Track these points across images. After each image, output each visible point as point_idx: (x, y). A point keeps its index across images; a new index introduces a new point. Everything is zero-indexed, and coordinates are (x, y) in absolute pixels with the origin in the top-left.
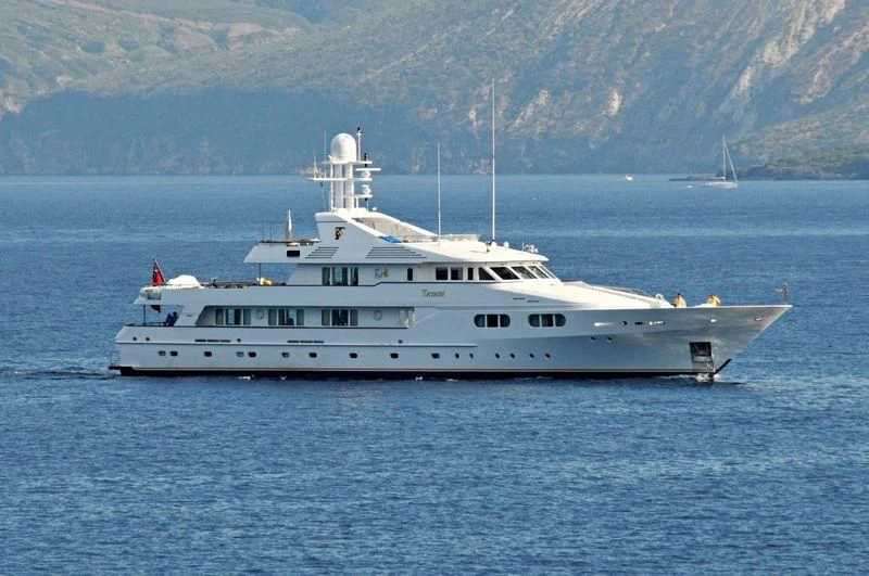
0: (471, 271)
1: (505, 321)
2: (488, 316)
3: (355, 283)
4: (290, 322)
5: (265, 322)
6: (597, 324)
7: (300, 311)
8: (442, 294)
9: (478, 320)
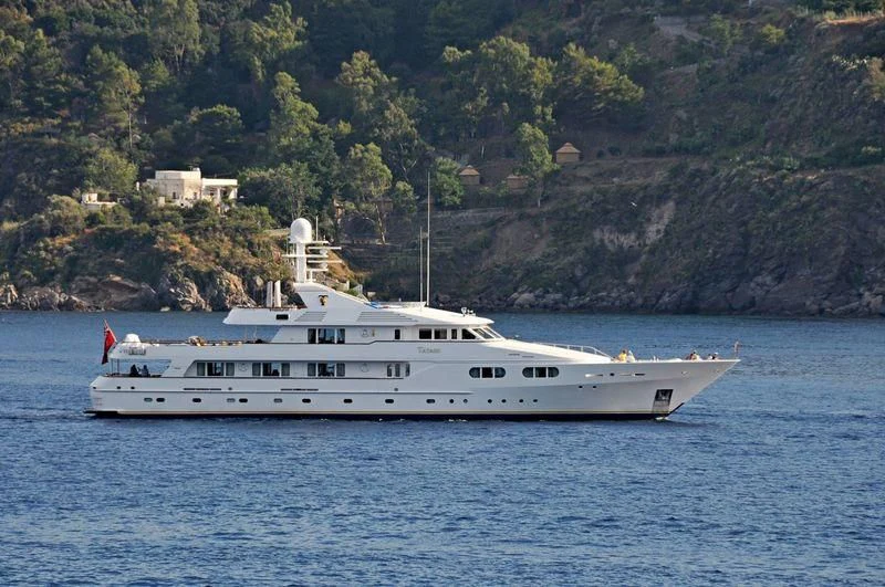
0: (454, 332)
1: (501, 373)
2: (483, 369)
3: (341, 342)
4: (276, 373)
5: (249, 373)
6: (587, 376)
7: (286, 365)
8: (437, 351)
9: (474, 372)
